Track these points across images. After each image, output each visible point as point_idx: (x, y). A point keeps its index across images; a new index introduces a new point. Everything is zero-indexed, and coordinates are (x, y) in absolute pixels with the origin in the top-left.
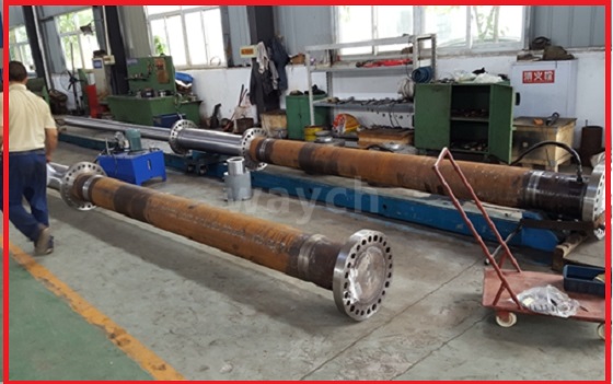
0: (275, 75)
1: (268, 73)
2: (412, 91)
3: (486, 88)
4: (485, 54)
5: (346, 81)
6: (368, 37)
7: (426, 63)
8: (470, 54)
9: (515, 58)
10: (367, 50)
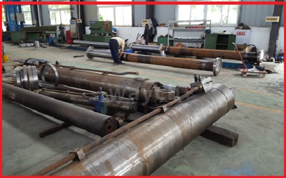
0: (154, 30)
1: (151, 29)
2: (205, 36)
3: (227, 36)
4: (225, 27)
5: (179, 33)
6: (188, 19)
7: (208, 28)
8: (221, 26)
9: (234, 28)
10: (188, 23)
